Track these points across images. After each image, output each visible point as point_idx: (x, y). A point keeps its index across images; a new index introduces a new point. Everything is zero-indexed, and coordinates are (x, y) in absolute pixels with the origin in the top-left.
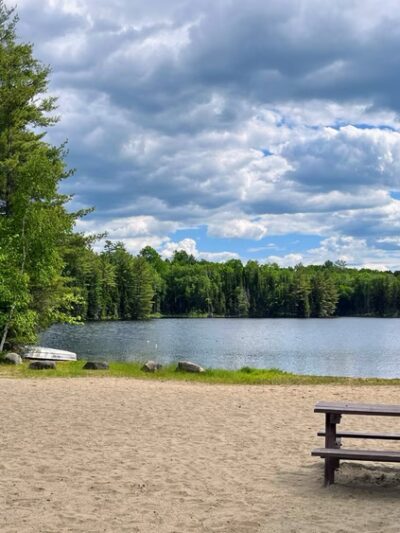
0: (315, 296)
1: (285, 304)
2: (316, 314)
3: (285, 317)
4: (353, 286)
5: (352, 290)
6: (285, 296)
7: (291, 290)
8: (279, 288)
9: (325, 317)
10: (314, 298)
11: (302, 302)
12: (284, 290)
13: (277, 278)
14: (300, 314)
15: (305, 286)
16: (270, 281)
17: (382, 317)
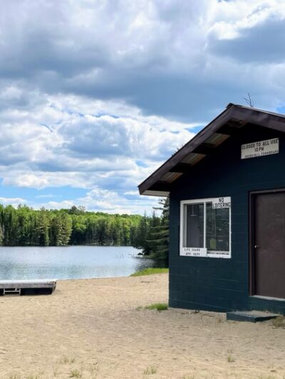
0: (54, 231)
1: (31, 236)
2: (53, 244)
3: (30, 245)
4: (86, 224)
5: (85, 227)
6: (31, 230)
7: (36, 226)
8: (28, 224)
9: (60, 245)
10: (53, 232)
11: (43, 235)
12: (31, 226)
13: (27, 218)
14: (41, 243)
15: (46, 223)
16: (21, 220)
17: (103, 245)
